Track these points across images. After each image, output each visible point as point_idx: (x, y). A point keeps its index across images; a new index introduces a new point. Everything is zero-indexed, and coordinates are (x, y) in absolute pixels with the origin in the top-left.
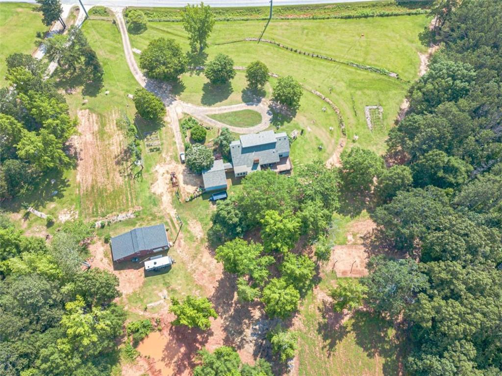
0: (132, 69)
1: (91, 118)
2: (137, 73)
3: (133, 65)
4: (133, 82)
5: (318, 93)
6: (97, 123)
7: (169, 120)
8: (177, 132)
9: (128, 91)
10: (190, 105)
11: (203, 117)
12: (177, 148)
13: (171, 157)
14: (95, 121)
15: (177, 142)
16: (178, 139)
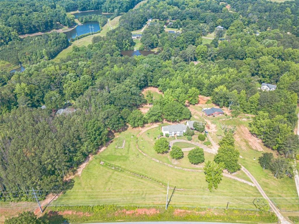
0: (249, 172)
1: (256, 148)
2: (244, 169)
3: (249, 174)
4: (244, 165)
5: (144, 154)
7: (217, 146)
9: (244, 159)
10: (209, 152)
12: (210, 136)
13: (211, 133)
14: (252, 146)
16: (210, 139)
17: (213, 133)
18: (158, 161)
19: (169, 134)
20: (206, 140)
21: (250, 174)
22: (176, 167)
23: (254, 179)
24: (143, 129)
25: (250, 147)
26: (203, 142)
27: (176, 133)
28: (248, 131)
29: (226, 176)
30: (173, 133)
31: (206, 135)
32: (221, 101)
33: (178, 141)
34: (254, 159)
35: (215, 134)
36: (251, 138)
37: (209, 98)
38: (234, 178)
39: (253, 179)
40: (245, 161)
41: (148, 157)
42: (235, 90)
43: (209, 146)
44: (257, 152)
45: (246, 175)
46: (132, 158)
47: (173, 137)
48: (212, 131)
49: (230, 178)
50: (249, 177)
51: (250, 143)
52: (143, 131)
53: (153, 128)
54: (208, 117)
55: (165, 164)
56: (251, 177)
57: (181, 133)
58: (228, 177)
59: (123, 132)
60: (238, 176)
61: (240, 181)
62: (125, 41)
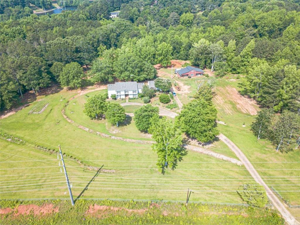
0: (233, 144)
1: (246, 111)
2: (225, 140)
3: (233, 147)
4: (226, 133)
5: (69, 121)
6: (239, 108)
8: (180, 104)
9: (227, 126)
11: (162, 110)
12: (179, 98)
13: (182, 95)
14: (242, 109)
15: (179, 100)
16: (178, 101)
17: (183, 95)
18: (87, 129)
19: (116, 94)
20: (172, 103)
21: (235, 146)
22: (113, 137)
23: (241, 153)
24: (83, 91)
25: (238, 111)
26: (166, 105)
27: (127, 93)
28: (237, 92)
29: (195, 149)
30: (123, 93)
31: (172, 98)
32: (201, 59)
33: (128, 105)
34: (244, 126)
35: (186, 96)
36: (241, 100)
37: (188, 62)
38: (207, 153)
39: (239, 153)
40: (228, 129)
41: (73, 124)
42: (221, 41)
43: (174, 109)
44: (249, 117)
45: (228, 148)
46: (48, 126)
47: (123, 99)
48: (183, 92)
49: (202, 153)
50: (233, 150)
51: (238, 106)
52: (81, 94)
53: (97, 91)
54: (182, 78)
55: (97, 133)
56: (237, 150)
57: (135, 93)
58: (197, 152)
59: (51, 95)
60: (215, 150)
61: (218, 157)
62: (100, 15)
